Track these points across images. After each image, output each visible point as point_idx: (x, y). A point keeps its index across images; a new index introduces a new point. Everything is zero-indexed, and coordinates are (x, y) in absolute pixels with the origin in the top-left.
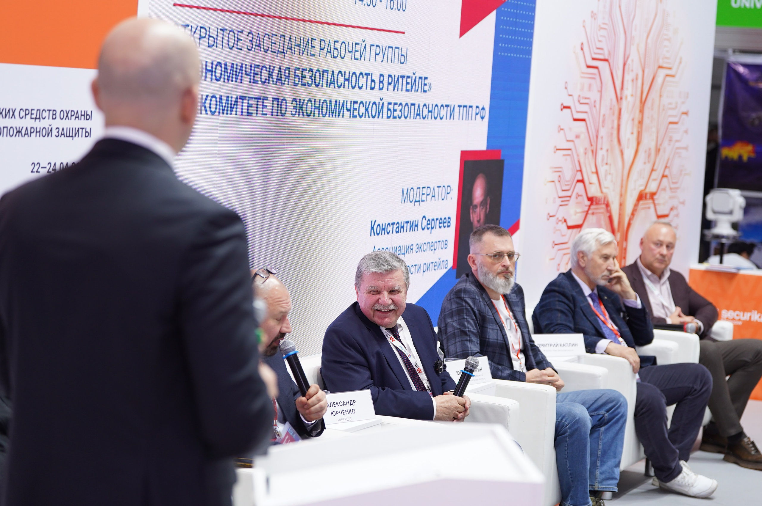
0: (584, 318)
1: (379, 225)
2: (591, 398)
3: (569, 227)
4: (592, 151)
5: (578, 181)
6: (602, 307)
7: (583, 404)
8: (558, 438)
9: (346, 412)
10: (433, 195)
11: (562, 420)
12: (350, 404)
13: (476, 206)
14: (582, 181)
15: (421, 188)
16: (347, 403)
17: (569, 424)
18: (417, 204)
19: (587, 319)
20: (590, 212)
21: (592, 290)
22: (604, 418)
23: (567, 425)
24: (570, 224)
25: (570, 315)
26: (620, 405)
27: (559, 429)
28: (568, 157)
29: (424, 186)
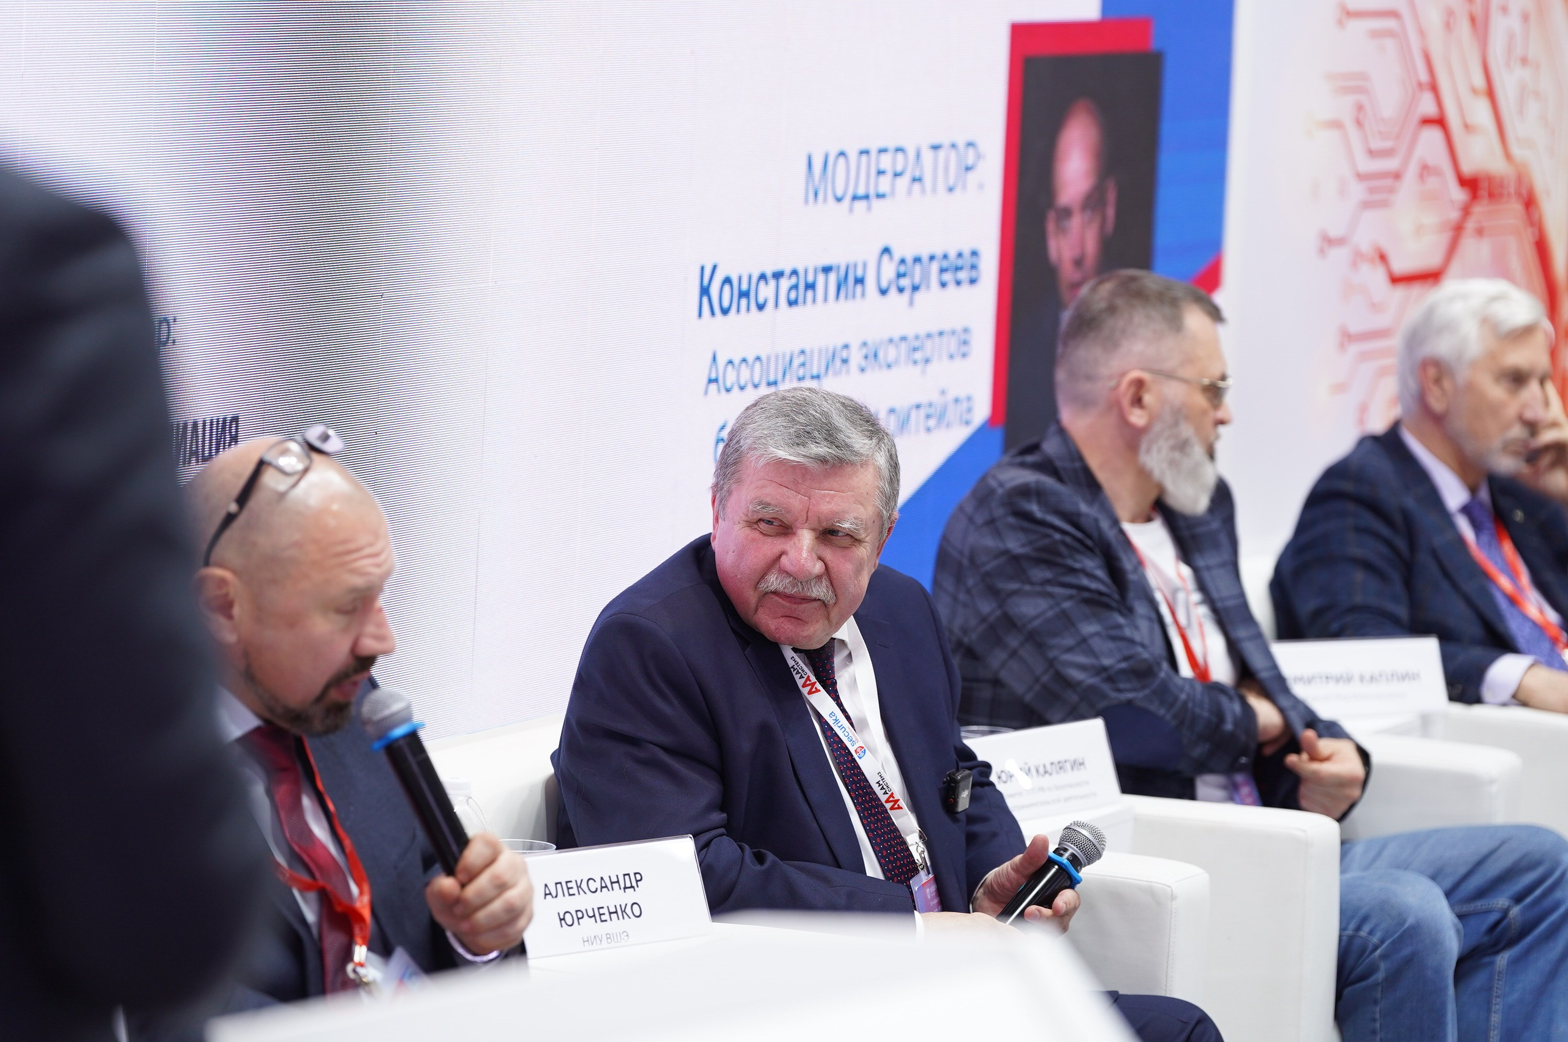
0: (1445, 585)
1: (727, 280)
2: (1462, 856)
3: (1396, 280)
4: (1473, 20)
5: (1427, 121)
6: (1508, 548)
7: (1434, 878)
8: (1347, 991)
9: (610, 913)
10: (917, 174)
11: (1358, 928)
12: (622, 886)
13: (1067, 213)
14: (1440, 122)
15: (874, 154)
17: (1382, 941)
18: (860, 205)
19: (1455, 586)
20: (1470, 225)
21: (1473, 490)
22: (1505, 922)
23: (1376, 948)
24: (1401, 265)
25: (1396, 577)
26: (1562, 876)
27: (1350, 962)
28: (1389, 43)
29: (882, 145)
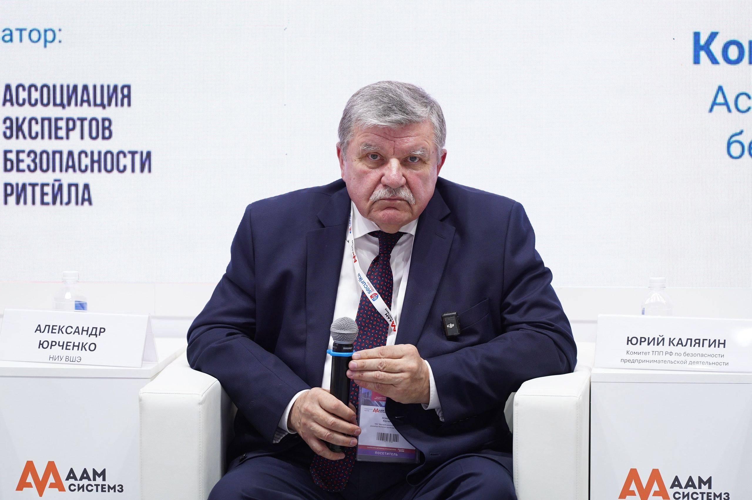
16: (83, 330)
